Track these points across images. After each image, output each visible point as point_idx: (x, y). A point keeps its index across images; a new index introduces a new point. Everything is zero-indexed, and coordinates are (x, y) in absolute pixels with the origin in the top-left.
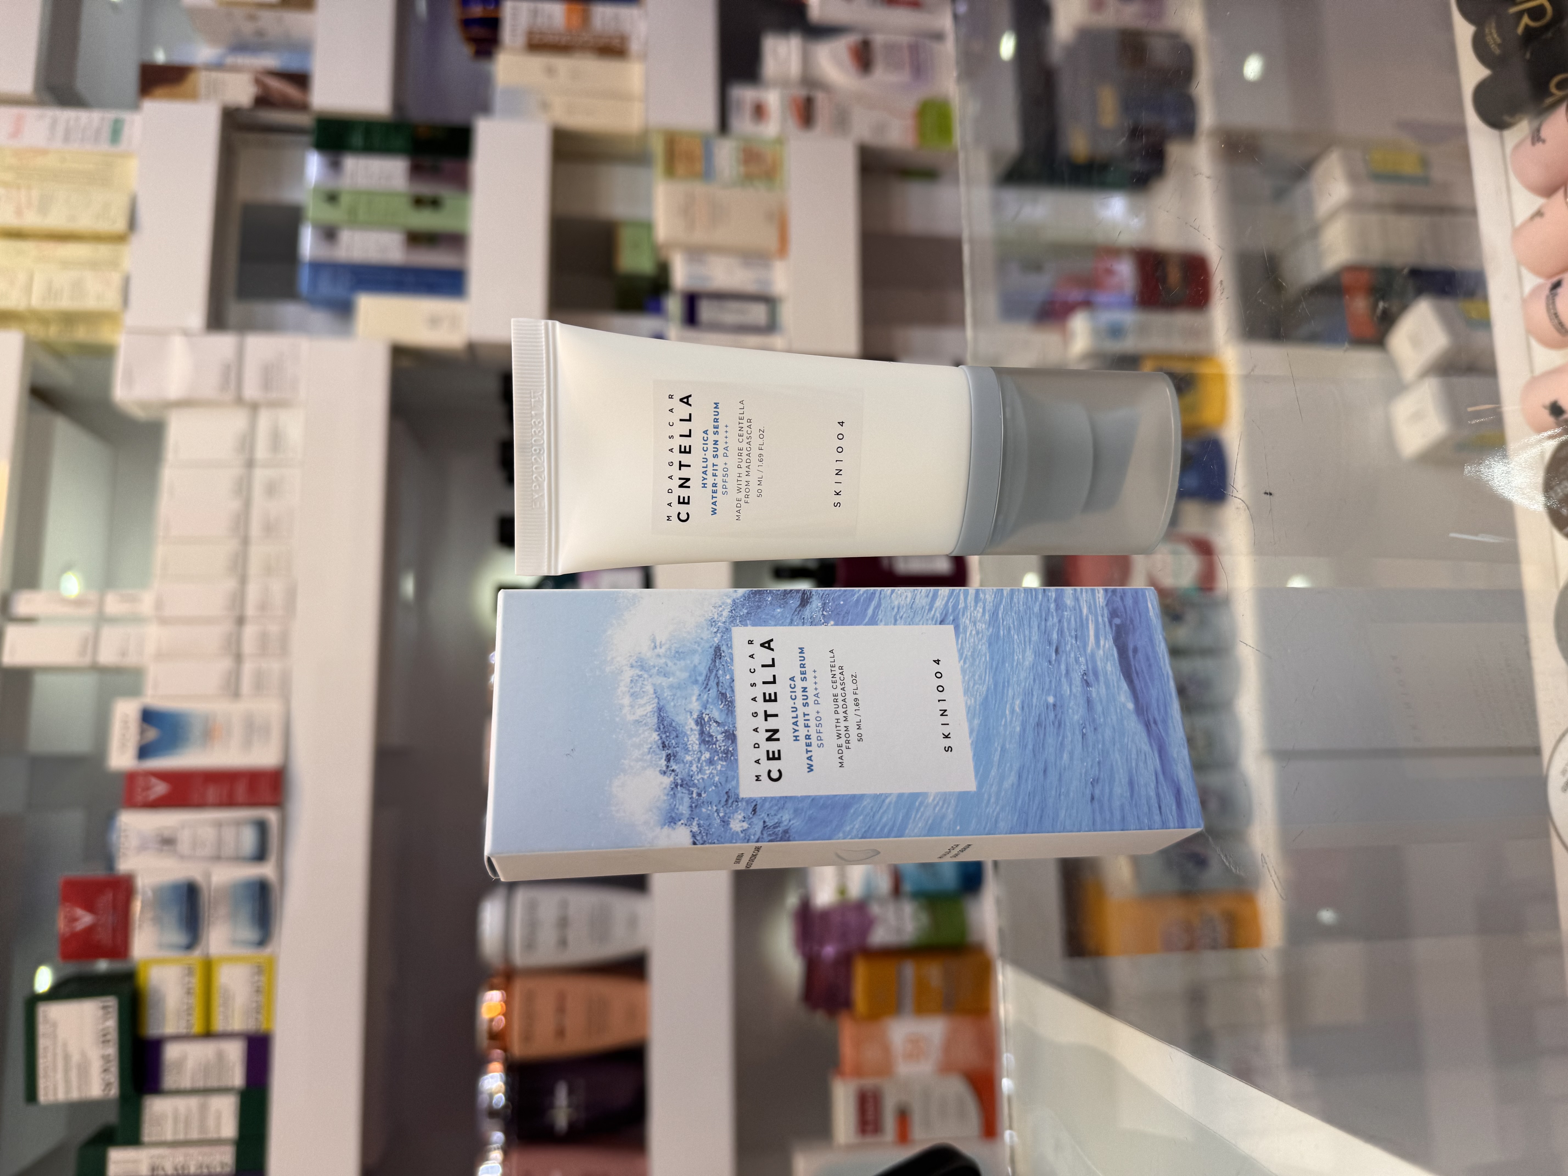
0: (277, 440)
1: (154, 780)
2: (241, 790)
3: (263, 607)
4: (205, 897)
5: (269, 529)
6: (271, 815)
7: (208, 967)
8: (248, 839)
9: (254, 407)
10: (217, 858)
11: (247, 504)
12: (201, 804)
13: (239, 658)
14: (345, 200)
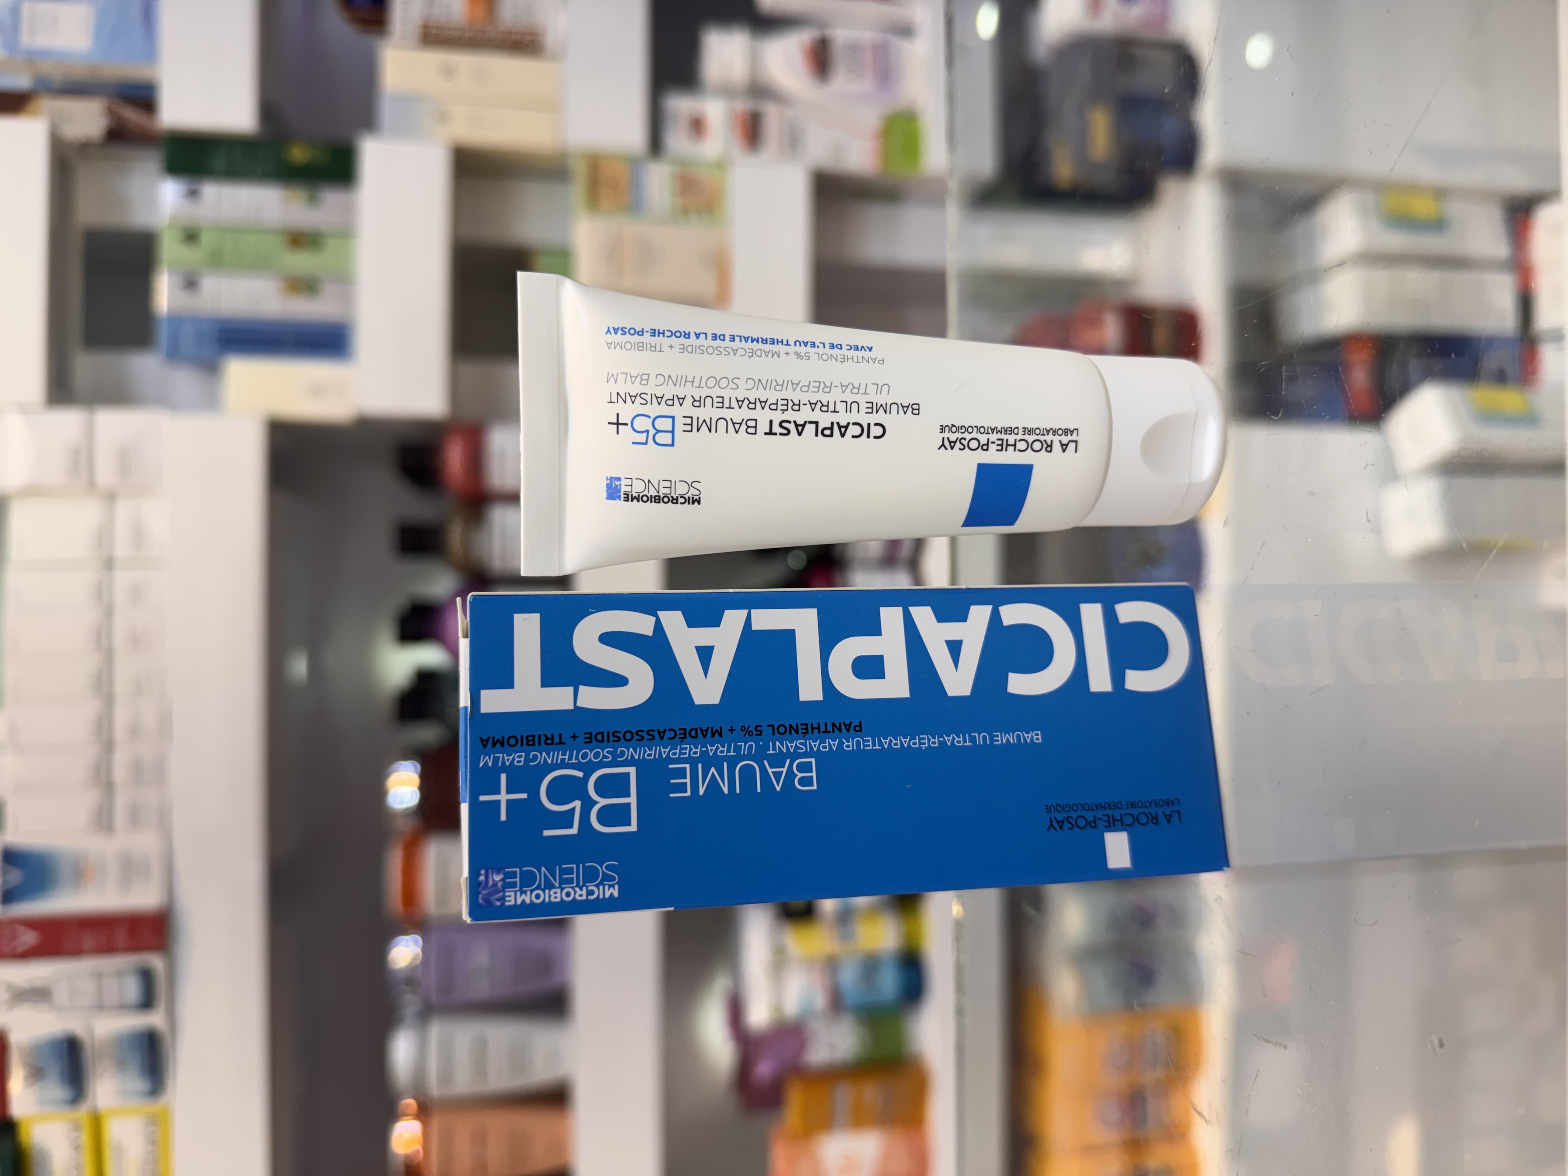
0: (139, 536)
1: (21, 929)
2: (121, 937)
3: (134, 731)
4: (87, 1052)
5: (136, 641)
6: (156, 962)
7: (97, 1123)
8: (132, 989)
9: (111, 497)
10: (100, 1007)
11: (109, 612)
12: (76, 952)
13: (108, 787)
14: (206, 238)
